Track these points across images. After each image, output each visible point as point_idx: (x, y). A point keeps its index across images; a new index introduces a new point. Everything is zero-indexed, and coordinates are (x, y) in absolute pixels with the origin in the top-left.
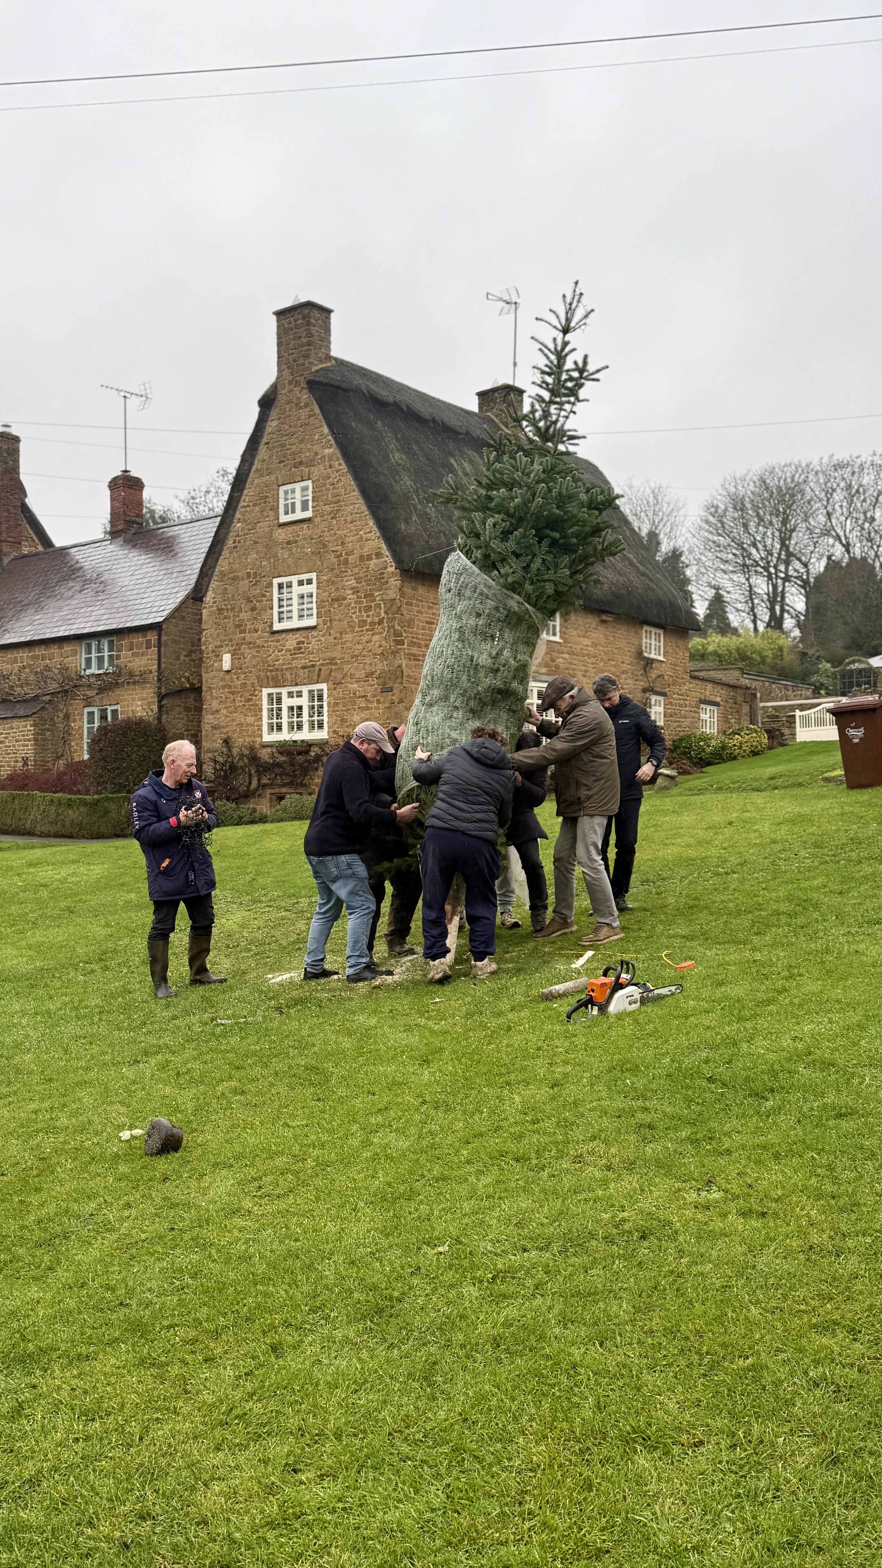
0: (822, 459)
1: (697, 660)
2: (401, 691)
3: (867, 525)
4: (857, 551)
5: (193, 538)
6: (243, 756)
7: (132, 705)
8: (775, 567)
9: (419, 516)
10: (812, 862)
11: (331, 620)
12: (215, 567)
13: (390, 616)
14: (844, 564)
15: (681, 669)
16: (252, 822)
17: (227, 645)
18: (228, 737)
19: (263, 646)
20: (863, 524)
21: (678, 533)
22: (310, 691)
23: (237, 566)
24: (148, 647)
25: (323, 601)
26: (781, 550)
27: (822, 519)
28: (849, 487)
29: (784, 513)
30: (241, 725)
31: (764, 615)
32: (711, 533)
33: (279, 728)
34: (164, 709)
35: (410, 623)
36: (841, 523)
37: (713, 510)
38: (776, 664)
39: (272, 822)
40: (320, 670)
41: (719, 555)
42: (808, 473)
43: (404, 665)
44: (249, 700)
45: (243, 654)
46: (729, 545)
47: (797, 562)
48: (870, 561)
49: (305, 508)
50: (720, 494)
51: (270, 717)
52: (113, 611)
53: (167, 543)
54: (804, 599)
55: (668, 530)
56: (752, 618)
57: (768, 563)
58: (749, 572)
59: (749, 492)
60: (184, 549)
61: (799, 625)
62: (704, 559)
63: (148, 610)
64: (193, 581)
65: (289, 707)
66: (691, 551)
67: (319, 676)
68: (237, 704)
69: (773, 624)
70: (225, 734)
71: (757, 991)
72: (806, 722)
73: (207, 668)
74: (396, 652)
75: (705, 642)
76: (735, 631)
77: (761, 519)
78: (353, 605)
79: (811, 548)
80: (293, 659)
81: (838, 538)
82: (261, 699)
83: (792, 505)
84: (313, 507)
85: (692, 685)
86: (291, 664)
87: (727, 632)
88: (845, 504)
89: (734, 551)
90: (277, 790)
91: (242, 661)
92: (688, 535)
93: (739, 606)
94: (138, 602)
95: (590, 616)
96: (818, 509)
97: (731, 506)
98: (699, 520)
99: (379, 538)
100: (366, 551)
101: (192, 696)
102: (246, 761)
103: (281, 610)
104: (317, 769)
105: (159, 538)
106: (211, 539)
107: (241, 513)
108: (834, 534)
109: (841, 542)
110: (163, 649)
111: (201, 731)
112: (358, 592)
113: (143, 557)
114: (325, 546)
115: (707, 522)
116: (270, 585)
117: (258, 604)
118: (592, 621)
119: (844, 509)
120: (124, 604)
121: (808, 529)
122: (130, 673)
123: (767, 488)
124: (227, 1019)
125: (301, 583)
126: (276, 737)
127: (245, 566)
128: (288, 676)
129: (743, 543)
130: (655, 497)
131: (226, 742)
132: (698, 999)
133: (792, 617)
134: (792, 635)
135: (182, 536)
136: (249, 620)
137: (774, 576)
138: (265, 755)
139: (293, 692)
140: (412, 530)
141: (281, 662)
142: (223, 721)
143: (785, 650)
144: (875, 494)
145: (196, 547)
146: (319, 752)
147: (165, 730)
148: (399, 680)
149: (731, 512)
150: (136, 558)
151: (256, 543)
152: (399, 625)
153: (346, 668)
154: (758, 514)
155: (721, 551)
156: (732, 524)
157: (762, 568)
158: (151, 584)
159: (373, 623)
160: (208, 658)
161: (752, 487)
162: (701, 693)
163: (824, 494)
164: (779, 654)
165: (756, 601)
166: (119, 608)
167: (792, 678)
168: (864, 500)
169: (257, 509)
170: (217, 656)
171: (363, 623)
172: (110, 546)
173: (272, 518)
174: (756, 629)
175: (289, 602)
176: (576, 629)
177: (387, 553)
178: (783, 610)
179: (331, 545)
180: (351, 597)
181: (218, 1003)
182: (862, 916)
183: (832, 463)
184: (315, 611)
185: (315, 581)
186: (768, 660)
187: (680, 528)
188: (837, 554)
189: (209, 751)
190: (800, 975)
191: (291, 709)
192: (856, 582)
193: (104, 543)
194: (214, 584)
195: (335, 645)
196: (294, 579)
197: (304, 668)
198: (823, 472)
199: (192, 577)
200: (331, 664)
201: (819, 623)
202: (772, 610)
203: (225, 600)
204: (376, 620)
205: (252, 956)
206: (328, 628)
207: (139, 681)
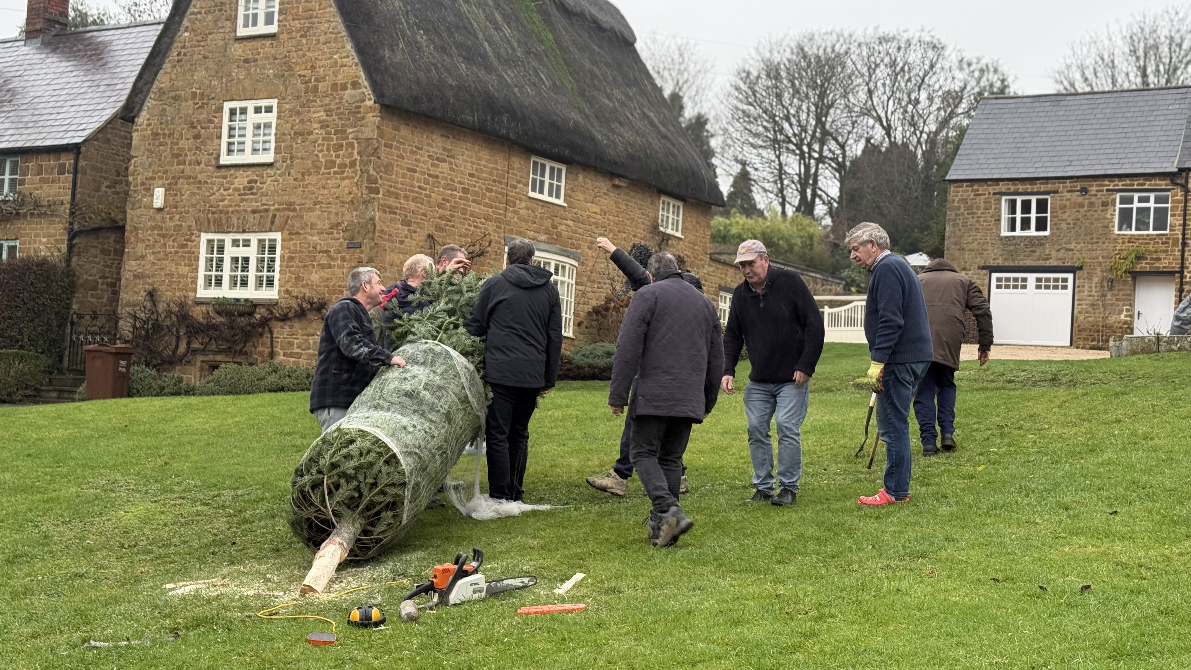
0: (866, 29)
1: (717, 242)
2: (372, 249)
3: (910, 108)
4: (898, 136)
5: (128, 46)
6: (171, 312)
7: (35, 242)
8: (809, 145)
9: (408, 44)
10: (844, 479)
11: (291, 158)
12: (152, 83)
13: (365, 158)
14: (883, 149)
15: (700, 249)
16: (177, 394)
17: (161, 178)
18: (154, 289)
19: (206, 182)
20: (906, 106)
21: (704, 97)
22: (260, 241)
23: (180, 83)
24: (61, 172)
25: (284, 134)
26: (816, 127)
27: (862, 96)
28: (893, 64)
29: (822, 86)
30: (171, 275)
31: (794, 198)
32: (741, 101)
33: (219, 282)
34: (76, 250)
35: (388, 168)
36: (883, 102)
37: (744, 75)
38: (804, 254)
39: (200, 395)
40: (274, 216)
41: (748, 127)
42: (850, 43)
43: (377, 218)
44: (184, 246)
45: (180, 190)
46: (760, 116)
47: (833, 142)
48: (911, 147)
49: (269, 20)
50: (753, 59)
51: (209, 268)
52: (20, 125)
53: (95, 50)
54: (838, 184)
55: (693, 93)
56: (780, 200)
57: (802, 140)
58: (779, 148)
59: (785, 60)
60: (116, 58)
61: (831, 212)
62: (731, 129)
63: (64, 128)
64: (124, 98)
65: (232, 258)
66: (717, 119)
67: (272, 223)
68: (168, 250)
69: (803, 209)
70: (150, 284)
71: (780, 634)
72: (836, 321)
73: (133, 204)
74: (369, 202)
75: (728, 222)
76: (761, 213)
77: (797, 91)
78: (320, 141)
79: (849, 128)
80: (242, 200)
81: (879, 119)
82: (198, 247)
83: (831, 77)
84: (279, 21)
85: (711, 269)
86: (239, 206)
87: (752, 213)
88: (888, 82)
89: (765, 124)
90: (210, 357)
91: (178, 198)
92: (715, 101)
93: (767, 186)
94: (53, 117)
95: (600, 178)
96: (859, 85)
97: (764, 73)
98: (728, 85)
99: (356, 65)
100: (340, 79)
101: (113, 238)
102: (174, 319)
103: (231, 140)
104: (261, 335)
105: (86, 42)
106: (149, 50)
107: (190, 20)
108: (875, 114)
109: (882, 124)
110: (79, 176)
111: (120, 280)
112: (327, 126)
113: (64, 64)
114: (290, 68)
115: (738, 89)
116: (220, 109)
117: (203, 131)
118: (603, 185)
119: (887, 88)
120: (35, 118)
121: (847, 106)
122: (36, 202)
123: (805, 57)
124: (104, 641)
125: (258, 110)
126: (213, 293)
127: (190, 85)
128: (235, 220)
129: (775, 116)
130: (681, 55)
131: (151, 294)
132: (707, 640)
133: (824, 203)
134: (824, 223)
135: (115, 43)
136: (190, 150)
137: (807, 155)
138: (198, 313)
139: (238, 240)
140: (398, 58)
141: (226, 202)
142: (148, 269)
143: (815, 239)
144: (921, 74)
145: (132, 57)
146: (266, 315)
147: (74, 275)
148: (371, 235)
149: (765, 81)
150: (56, 65)
151: (205, 57)
152: (374, 169)
153: (306, 216)
154: (793, 85)
155: (750, 122)
156: (764, 93)
157: (795, 145)
158: (72, 97)
159: (343, 166)
160: (135, 191)
161: (788, 55)
162: (721, 278)
163: (866, 68)
164: (808, 242)
165: (786, 182)
166: (28, 122)
167: (822, 270)
168: (909, 80)
169: (210, 17)
170: (148, 190)
171: (330, 164)
172: (24, 48)
173: (228, 30)
174: (784, 213)
175: (242, 132)
176: (584, 193)
177: (366, 83)
178: (814, 195)
179: (298, 68)
180: (318, 132)
181: (95, 619)
182: (903, 546)
183: (877, 36)
184: (273, 145)
185: (275, 109)
186: (796, 249)
187: (707, 92)
188: (876, 137)
189: (128, 304)
190: (832, 616)
191: (235, 260)
192: (895, 169)
193: (17, 44)
194: (150, 103)
195: (296, 188)
196: (250, 105)
197: (254, 212)
198: (867, 44)
199: (124, 92)
200: (288, 209)
201: (853, 212)
202: (803, 193)
203: (161, 123)
204: (347, 161)
205: (152, 560)
206: (287, 167)
207: (45, 213)
